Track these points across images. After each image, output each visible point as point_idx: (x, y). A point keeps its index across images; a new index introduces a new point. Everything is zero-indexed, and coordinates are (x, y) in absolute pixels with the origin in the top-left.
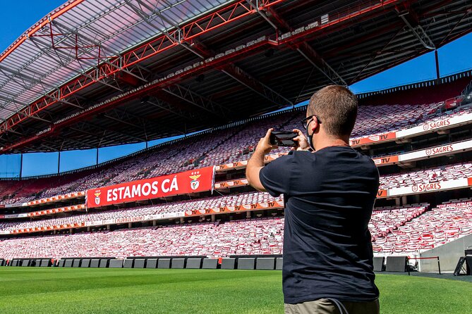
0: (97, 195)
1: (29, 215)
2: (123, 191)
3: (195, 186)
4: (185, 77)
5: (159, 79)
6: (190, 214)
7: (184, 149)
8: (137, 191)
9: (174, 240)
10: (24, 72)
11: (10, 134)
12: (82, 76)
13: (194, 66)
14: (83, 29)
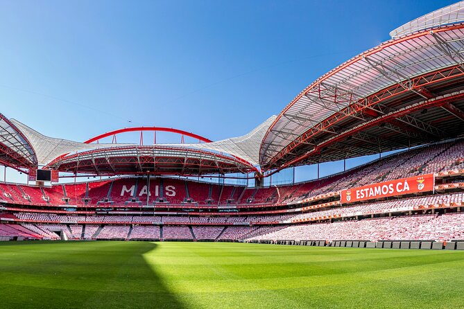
0: (348, 194)
1: (302, 209)
2: (369, 191)
3: (421, 187)
4: (413, 110)
5: (393, 111)
6: (417, 208)
7: (409, 159)
8: (378, 191)
9: (407, 228)
10: (300, 115)
11: (289, 155)
12: (337, 113)
13: (420, 103)
14: (342, 85)
